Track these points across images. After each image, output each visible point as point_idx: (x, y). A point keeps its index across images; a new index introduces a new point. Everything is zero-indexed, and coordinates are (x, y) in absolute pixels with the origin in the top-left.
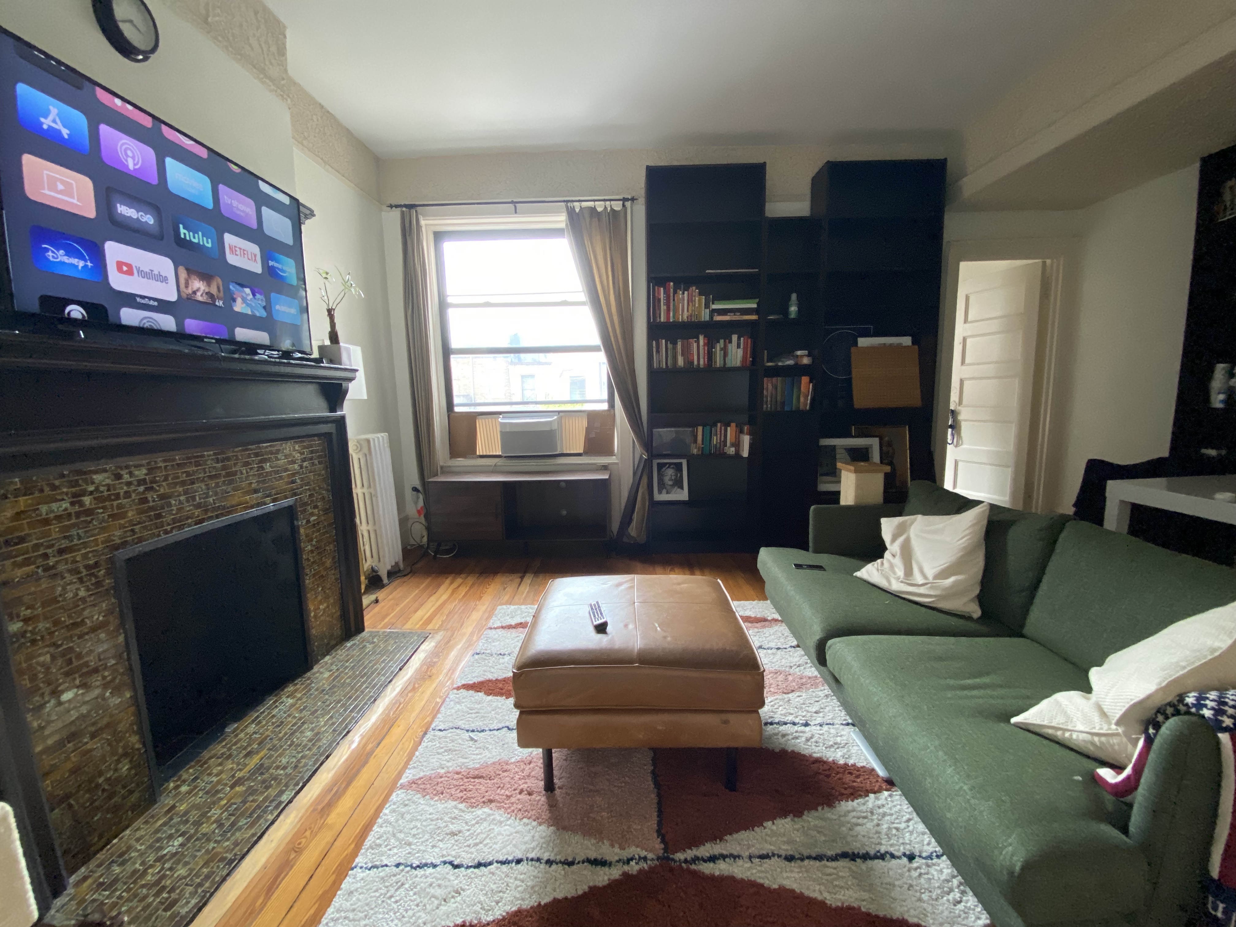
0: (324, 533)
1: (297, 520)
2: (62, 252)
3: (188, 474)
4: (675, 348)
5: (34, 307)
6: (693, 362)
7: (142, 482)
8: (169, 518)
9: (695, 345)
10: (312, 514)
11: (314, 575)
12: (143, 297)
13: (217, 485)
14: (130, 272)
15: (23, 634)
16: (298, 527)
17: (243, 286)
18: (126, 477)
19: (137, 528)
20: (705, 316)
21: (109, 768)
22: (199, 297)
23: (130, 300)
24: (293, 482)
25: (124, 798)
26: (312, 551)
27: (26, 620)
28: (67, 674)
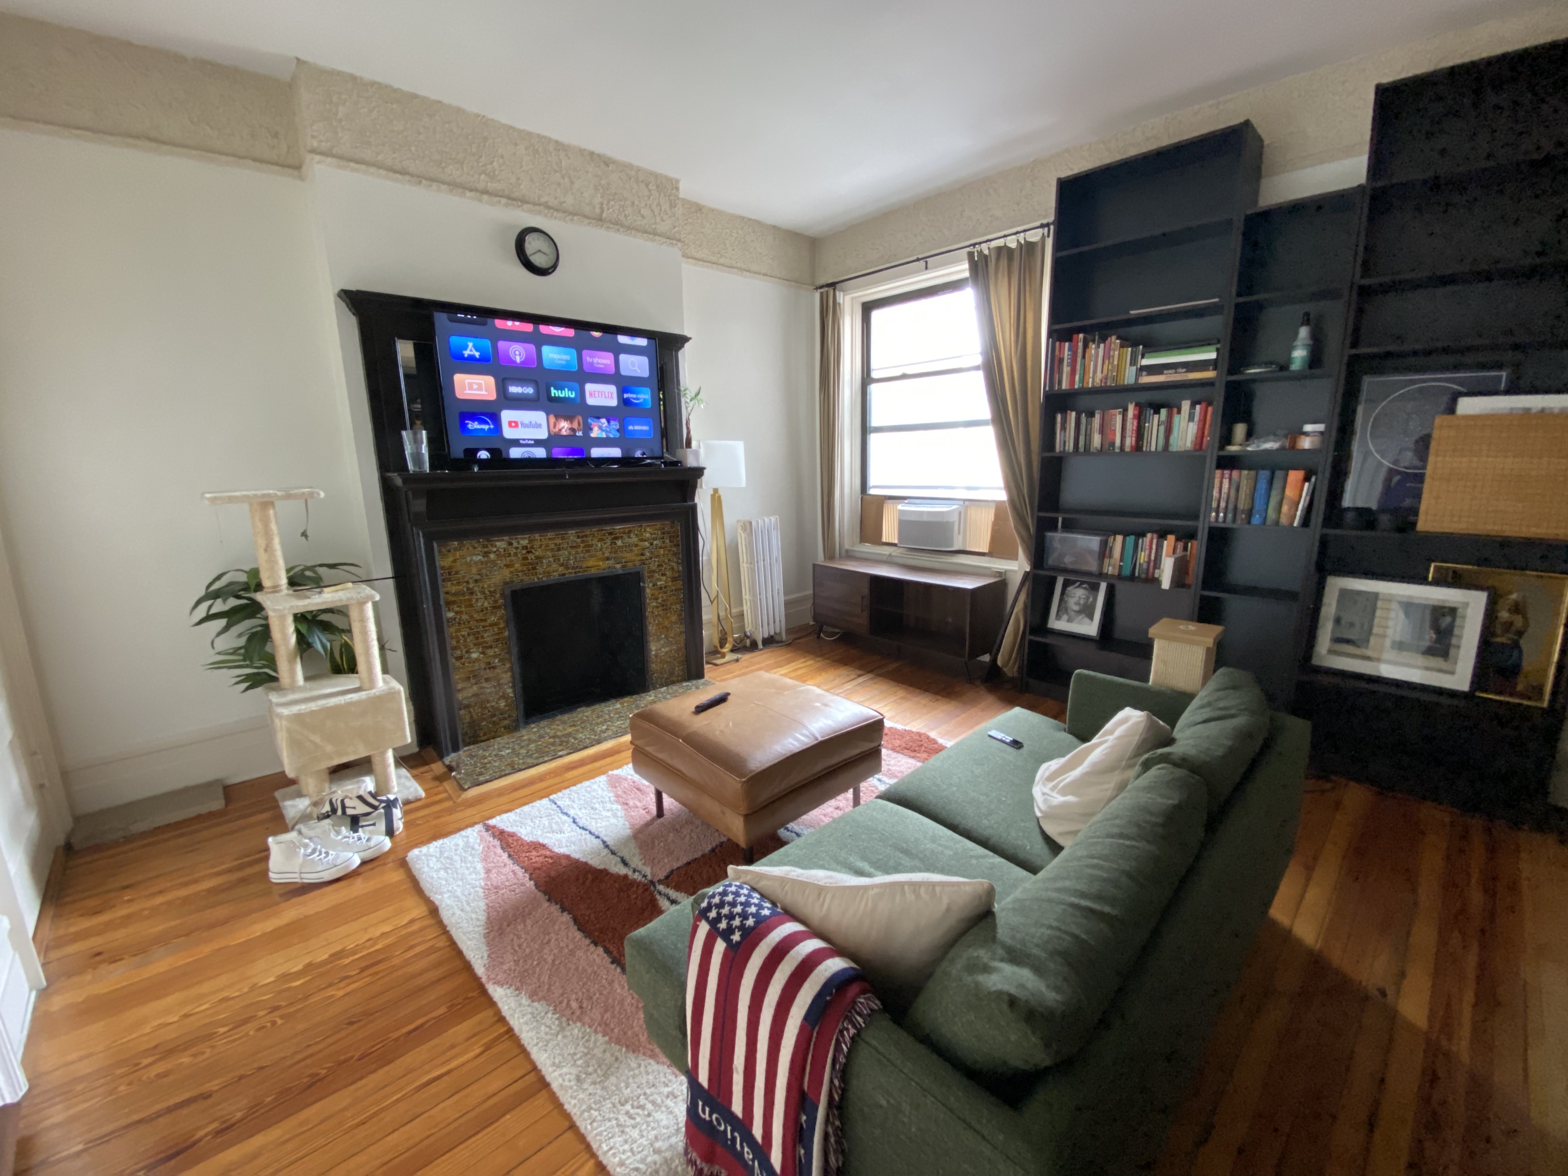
0: (671, 596)
1: (644, 583)
2: (476, 423)
3: (556, 544)
4: (1089, 424)
5: (461, 455)
6: (1113, 444)
7: (525, 548)
8: (541, 571)
9: (1119, 418)
10: (660, 580)
11: (657, 625)
12: (524, 440)
13: (577, 553)
14: (516, 425)
15: (455, 619)
16: (644, 588)
17: (599, 418)
18: (515, 545)
19: (520, 574)
20: (1129, 376)
21: (493, 701)
22: (564, 433)
23: (516, 443)
24: (642, 555)
25: (500, 720)
26: (657, 607)
27: (456, 613)
28: (475, 645)
